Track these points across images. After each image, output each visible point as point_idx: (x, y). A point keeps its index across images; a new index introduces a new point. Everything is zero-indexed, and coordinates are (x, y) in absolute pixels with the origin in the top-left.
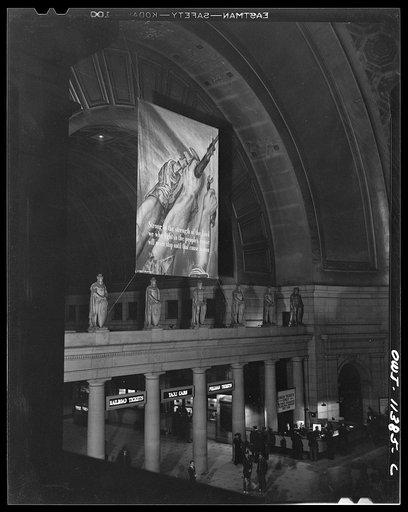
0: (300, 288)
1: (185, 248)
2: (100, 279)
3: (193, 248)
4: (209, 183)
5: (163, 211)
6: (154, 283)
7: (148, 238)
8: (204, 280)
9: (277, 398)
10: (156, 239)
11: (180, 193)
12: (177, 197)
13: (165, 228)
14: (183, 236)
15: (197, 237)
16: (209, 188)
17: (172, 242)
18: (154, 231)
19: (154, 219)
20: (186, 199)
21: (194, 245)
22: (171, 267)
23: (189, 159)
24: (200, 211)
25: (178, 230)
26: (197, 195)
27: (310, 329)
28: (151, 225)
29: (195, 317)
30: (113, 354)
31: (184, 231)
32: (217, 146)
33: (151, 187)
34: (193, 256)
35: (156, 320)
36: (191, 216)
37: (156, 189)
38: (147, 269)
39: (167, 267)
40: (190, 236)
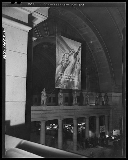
0: (108, 93)
1: (71, 80)
2: (44, 90)
3: (73, 81)
4: (78, 60)
5: (64, 69)
6: (61, 91)
7: (59, 77)
9: (100, 128)
10: (62, 77)
11: (69, 63)
12: (68, 64)
13: (64, 74)
14: (70, 77)
15: (74, 77)
16: (78, 62)
17: (66, 78)
18: (61, 75)
19: (61, 71)
20: (71, 65)
21: (74, 79)
22: (66, 86)
23: (72, 52)
24: (75, 69)
25: (68, 75)
26: (75, 64)
27: (111, 106)
28: (60, 73)
29: (74, 102)
30: (48, 113)
31: (70, 75)
32: (81, 48)
33: (60, 61)
34: (73, 83)
35: (61, 103)
36: (72, 70)
37: (62, 62)
38: (59, 87)
39: (65, 86)
40: (72, 77)
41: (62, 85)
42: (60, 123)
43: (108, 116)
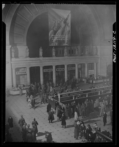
1: (61, 39)
2: (41, 47)
3: (64, 40)
4: (68, 24)
6: (54, 47)
7: (52, 38)
8: (67, 46)
10: (54, 38)
11: (60, 28)
12: (59, 29)
13: (56, 36)
14: (61, 37)
15: (65, 37)
16: (68, 25)
17: (58, 39)
18: (53, 37)
19: (53, 34)
20: (61, 29)
21: (64, 39)
22: (58, 44)
23: (62, 19)
24: (65, 31)
25: (59, 36)
26: (64, 27)
27: (99, 56)
28: (52, 35)
30: (44, 62)
31: (61, 36)
32: (70, 15)
33: (52, 27)
37: (53, 28)
38: (52, 45)
39: (57, 44)
40: (63, 37)
41: (54, 43)
42: (54, 67)
43: (97, 63)
